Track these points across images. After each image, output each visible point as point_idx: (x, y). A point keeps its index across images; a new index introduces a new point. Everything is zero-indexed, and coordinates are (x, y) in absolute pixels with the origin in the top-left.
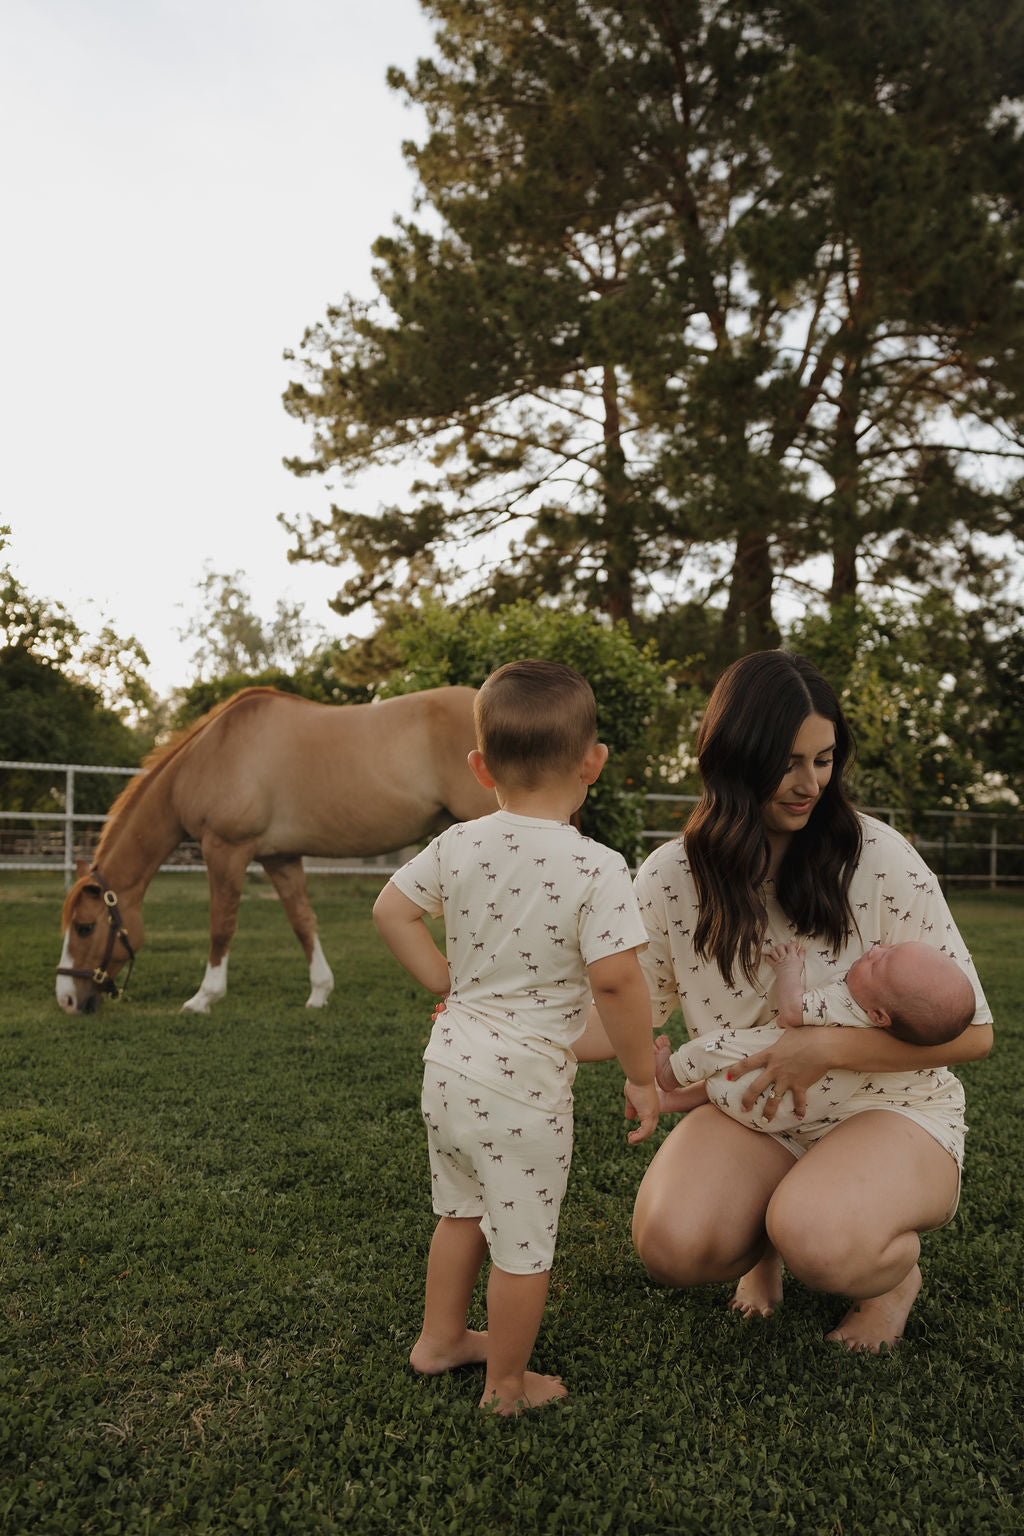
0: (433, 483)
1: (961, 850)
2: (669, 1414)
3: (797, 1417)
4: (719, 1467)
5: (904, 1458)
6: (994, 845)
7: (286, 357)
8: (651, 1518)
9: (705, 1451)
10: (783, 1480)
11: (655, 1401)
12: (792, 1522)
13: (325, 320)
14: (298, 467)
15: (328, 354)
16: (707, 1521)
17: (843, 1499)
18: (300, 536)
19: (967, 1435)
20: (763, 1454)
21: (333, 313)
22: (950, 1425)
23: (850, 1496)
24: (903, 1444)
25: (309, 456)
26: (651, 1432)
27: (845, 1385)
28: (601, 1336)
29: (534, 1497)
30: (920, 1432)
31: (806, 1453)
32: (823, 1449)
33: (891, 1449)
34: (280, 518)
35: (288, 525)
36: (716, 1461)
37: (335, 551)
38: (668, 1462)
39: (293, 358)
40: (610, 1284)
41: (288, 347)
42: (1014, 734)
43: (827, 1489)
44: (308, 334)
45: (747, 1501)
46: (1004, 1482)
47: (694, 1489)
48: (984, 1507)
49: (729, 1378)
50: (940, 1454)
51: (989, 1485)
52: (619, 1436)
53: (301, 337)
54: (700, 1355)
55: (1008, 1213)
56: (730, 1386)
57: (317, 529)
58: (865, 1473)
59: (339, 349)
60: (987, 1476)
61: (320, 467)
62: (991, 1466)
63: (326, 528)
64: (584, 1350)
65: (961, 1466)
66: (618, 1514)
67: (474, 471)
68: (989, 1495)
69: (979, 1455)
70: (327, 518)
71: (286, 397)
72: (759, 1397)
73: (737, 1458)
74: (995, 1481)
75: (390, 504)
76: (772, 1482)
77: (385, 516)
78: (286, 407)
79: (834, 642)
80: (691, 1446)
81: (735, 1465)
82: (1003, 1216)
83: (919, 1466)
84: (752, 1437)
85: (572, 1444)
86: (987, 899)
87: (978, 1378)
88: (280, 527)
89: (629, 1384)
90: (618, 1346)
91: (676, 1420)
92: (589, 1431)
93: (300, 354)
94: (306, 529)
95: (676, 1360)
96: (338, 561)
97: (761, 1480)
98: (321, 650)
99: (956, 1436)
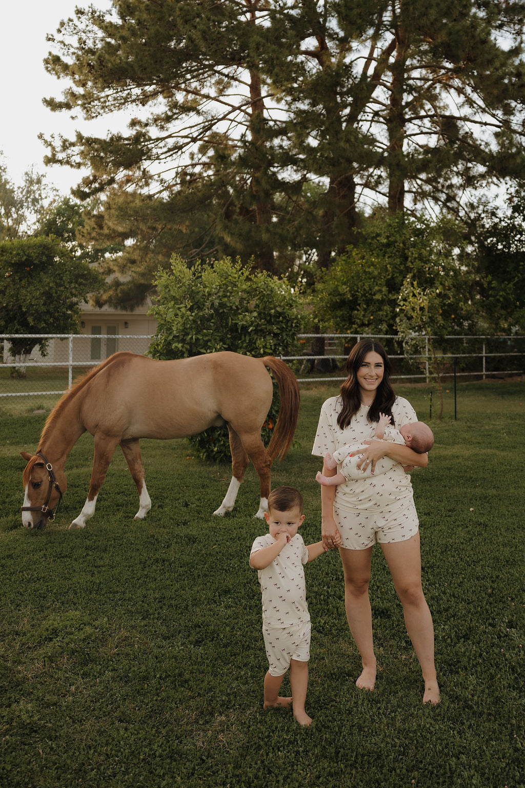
0: (144, 120)
1: (465, 357)
2: (364, 722)
3: (401, 719)
4: (381, 737)
5: (431, 728)
6: (484, 354)
7: (49, 39)
8: (366, 752)
9: (376, 732)
10: (399, 739)
11: (359, 718)
12: (402, 749)
13: (74, 17)
14: (53, 105)
15: (76, 37)
16: (380, 751)
17: (415, 741)
18: (53, 149)
19: (449, 719)
20: (392, 732)
21: (80, 12)
22: (444, 717)
23: (417, 741)
24: (431, 724)
25: (60, 98)
26: (360, 729)
27: (414, 707)
28: (338, 697)
29: (333, 750)
30: (436, 720)
31: (404, 730)
32: (409, 728)
33: (428, 726)
34: (41, 136)
35: (46, 142)
36: (380, 735)
37: (78, 159)
38: (367, 737)
39: (53, 40)
40: (334, 677)
41: (50, 33)
42: (493, 288)
43: (411, 739)
44: (62, 24)
45: (390, 745)
46: (458, 732)
47: (375, 744)
48: (452, 739)
49: (379, 708)
50: (441, 726)
51: (454, 734)
52: (351, 730)
53: (58, 26)
54: (369, 701)
55: (468, 633)
56: (381, 711)
57: (66, 145)
58: (421, 734)
59: (84, 36)
60: (453, 731)
61: (68, 106)
62: (455, 728)
63: (73, 144)
64: (334, 703)
65: (447, 729)
66: (357, 752)
67: (170, 113)
68: (454, 736)
69: (452, 725)
70: (73, 139)
71: (46, 61)
72: (389, 714)
73: (385, 733)
74: (455, 732)
75: (115, 132)
76: (396, 740)
77: (112, 139)
78: (47, 68)
79: (392, 239)
80: (372, 731)
81: (385, 736)
82: (467, 634)
83: (435, 730)
84: (388, 727)
85: (339, 735)
86: (480, 388)
87: (453, 701)
88: (41, 142)
89: (350, 713)
90: (344, 700)
91: (366, 724)
92: (343, 730)
93: (58, 37)
94: (58, 144)
95: (362, 704)
96: (79, 165)
97: (393, 739)
98: (55, 204)
99: (445, 720)
